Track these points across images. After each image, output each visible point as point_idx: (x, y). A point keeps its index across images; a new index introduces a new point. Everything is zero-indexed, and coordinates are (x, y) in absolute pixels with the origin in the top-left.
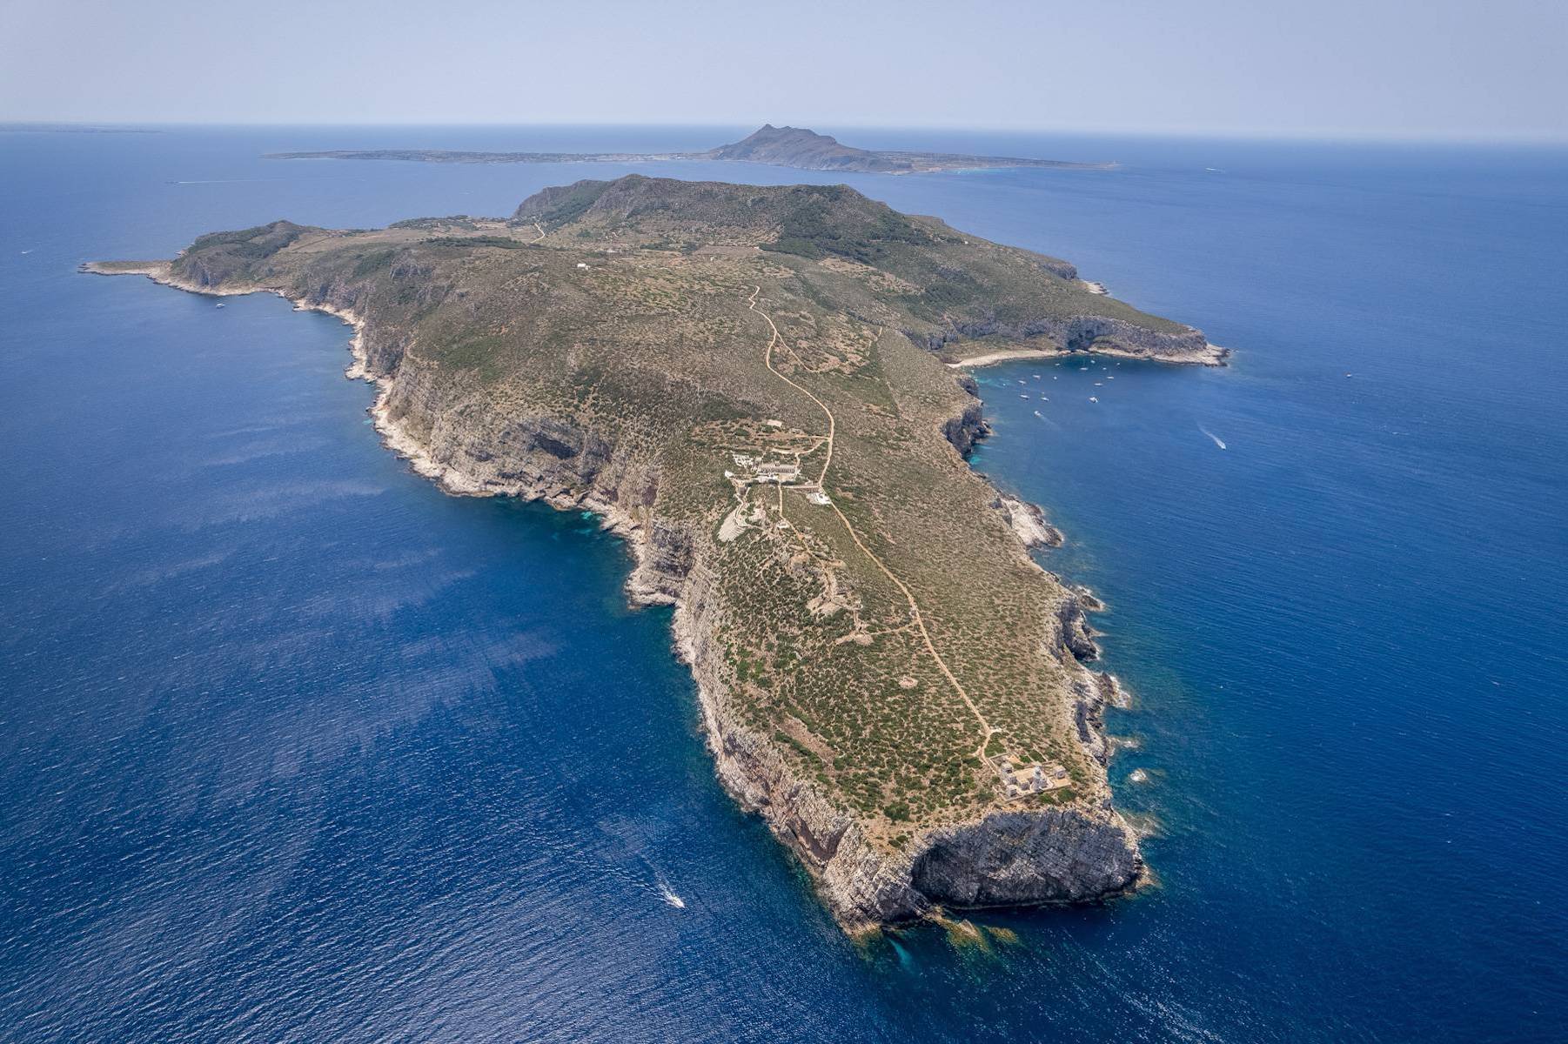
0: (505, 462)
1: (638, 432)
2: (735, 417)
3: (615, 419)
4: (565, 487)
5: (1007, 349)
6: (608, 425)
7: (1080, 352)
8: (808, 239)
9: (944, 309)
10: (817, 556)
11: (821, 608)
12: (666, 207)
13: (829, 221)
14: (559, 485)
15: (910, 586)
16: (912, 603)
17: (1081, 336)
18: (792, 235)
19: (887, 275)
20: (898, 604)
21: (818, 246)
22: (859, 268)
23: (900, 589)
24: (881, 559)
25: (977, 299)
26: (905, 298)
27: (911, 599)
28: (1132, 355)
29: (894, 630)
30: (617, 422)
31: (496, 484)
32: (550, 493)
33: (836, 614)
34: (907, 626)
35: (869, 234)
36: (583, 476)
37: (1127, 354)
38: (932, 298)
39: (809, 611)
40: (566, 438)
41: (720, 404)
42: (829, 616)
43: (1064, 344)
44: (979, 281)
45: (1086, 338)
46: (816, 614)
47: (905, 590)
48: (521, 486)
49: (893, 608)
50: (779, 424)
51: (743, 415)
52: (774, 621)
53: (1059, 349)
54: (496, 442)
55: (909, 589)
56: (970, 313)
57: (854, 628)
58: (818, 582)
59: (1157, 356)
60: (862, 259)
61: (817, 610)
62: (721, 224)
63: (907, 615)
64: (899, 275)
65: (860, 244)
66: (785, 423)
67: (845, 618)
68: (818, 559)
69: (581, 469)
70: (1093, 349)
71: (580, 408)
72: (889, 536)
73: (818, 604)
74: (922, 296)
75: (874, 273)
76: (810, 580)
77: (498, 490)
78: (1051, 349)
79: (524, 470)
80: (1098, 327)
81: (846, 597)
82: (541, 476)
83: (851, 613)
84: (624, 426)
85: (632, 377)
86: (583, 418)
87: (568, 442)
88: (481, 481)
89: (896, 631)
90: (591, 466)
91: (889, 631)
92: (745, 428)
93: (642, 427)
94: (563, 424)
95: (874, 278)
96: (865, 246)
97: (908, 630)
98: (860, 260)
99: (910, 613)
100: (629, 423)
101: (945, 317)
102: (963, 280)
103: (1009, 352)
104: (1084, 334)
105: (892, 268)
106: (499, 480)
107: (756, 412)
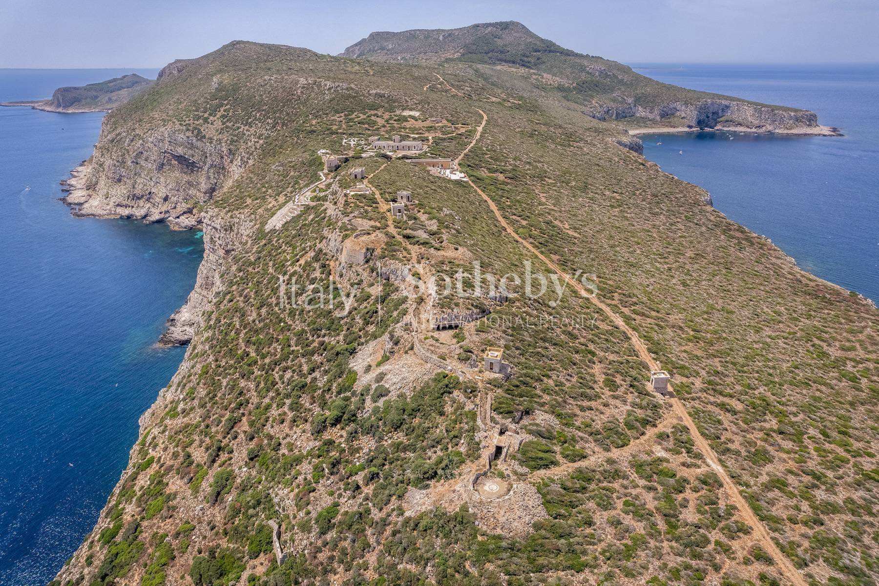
0: (135, 182)
1: (259, 138)
2: (364, 109)
3: (239, 128)
4: (189, 206)
5: (646, 127)
6: (231, 135)
7: (707, 129)
8: (483, 54)
9: (592, 97)
10: (408, 237)
11: (383, 369)
12: (383, 49)
13: (499, 42)
14: (184, 205)
15: (626, 311)
16: (645, 356)
17: (708, 117)
18: (471, 53)
19: (545, 75)
20: (612, 357)
21: (490, 58)
22: (523, 71)
23: (605, 319)
24: (555, 257)
25: (619, 89)
26: (560, 88)
27: (637, 342)
28: (754, 130)
29: (615, 453)
30: (241, 130)
31: (126, 206)
32: (174, 214)
33: (422, 393)
34: (651, 432)
35: (531, 49)
36: (205, 193)
37: (749, 130)
38: (582, 89)
39: (353, 376)
40: (190, 152)
41: (350, 96)
42: (402, 396)
43: (693, 123)
44: (620, 77)
45: (712, 119)
46: (367, 389)
47: (620, 322)
48: (149, 208)
49: (597, 369)
50: (416, 114)
51: (373, 107)
52: (267, 401)
53: (690, 127)
54: (129, 163)
55: (627, 320)
56: (614, 100)
57: (474, 450)
58: (394, 296)
59: (777, 131)
60: (524, 65)
61: (373, 374)
62: (420, 53)
63: (643, 393)
64: (554, 75)
65: (524, 56)
66: (423, 112)
67: (448, 409)
68: (406, 243)
69: (204, 186)
70: (718, 127)
71: (209, 120)
72: (567, 226)
73: (379, 357)
74: (574, 88)
75: (535, 74)
76: (377, 290)
77: (126, 212)
78: (683, 126)
79: (153, 190)
80: (723, 109)
81: (459, 337)
82: (167, 196)
83: (471, 391)
84: (247, 133)
85: (267, 87)
86: (210, 131)
87: (193, 156)
88: (112, 204)
89: (622, 455)
90: (213, 181)
91: (596, 458)
92: (373, 118)
93: (264, 131)
94: (188, 137)
95: (534, 77)
96: (527, 57)
97: (660, 453)
98: (523, 65)
99: (650, 387)
100: (252, 130)
101: (593, 102)
102: (607, 76)
103: (647, 129)
104: (710, 115)
105: (549, 71)
106: (129, 203)
107: (391, 103)
